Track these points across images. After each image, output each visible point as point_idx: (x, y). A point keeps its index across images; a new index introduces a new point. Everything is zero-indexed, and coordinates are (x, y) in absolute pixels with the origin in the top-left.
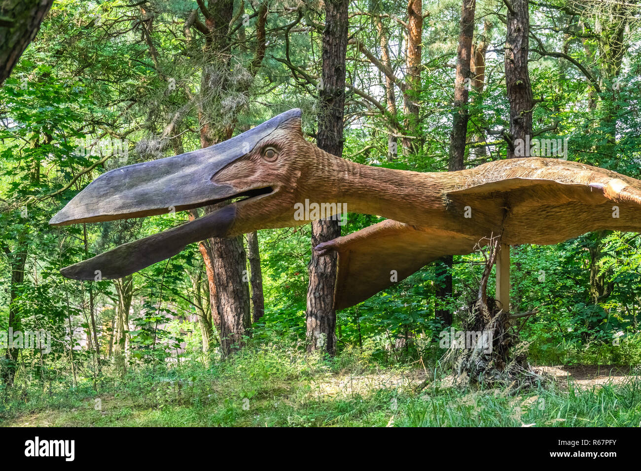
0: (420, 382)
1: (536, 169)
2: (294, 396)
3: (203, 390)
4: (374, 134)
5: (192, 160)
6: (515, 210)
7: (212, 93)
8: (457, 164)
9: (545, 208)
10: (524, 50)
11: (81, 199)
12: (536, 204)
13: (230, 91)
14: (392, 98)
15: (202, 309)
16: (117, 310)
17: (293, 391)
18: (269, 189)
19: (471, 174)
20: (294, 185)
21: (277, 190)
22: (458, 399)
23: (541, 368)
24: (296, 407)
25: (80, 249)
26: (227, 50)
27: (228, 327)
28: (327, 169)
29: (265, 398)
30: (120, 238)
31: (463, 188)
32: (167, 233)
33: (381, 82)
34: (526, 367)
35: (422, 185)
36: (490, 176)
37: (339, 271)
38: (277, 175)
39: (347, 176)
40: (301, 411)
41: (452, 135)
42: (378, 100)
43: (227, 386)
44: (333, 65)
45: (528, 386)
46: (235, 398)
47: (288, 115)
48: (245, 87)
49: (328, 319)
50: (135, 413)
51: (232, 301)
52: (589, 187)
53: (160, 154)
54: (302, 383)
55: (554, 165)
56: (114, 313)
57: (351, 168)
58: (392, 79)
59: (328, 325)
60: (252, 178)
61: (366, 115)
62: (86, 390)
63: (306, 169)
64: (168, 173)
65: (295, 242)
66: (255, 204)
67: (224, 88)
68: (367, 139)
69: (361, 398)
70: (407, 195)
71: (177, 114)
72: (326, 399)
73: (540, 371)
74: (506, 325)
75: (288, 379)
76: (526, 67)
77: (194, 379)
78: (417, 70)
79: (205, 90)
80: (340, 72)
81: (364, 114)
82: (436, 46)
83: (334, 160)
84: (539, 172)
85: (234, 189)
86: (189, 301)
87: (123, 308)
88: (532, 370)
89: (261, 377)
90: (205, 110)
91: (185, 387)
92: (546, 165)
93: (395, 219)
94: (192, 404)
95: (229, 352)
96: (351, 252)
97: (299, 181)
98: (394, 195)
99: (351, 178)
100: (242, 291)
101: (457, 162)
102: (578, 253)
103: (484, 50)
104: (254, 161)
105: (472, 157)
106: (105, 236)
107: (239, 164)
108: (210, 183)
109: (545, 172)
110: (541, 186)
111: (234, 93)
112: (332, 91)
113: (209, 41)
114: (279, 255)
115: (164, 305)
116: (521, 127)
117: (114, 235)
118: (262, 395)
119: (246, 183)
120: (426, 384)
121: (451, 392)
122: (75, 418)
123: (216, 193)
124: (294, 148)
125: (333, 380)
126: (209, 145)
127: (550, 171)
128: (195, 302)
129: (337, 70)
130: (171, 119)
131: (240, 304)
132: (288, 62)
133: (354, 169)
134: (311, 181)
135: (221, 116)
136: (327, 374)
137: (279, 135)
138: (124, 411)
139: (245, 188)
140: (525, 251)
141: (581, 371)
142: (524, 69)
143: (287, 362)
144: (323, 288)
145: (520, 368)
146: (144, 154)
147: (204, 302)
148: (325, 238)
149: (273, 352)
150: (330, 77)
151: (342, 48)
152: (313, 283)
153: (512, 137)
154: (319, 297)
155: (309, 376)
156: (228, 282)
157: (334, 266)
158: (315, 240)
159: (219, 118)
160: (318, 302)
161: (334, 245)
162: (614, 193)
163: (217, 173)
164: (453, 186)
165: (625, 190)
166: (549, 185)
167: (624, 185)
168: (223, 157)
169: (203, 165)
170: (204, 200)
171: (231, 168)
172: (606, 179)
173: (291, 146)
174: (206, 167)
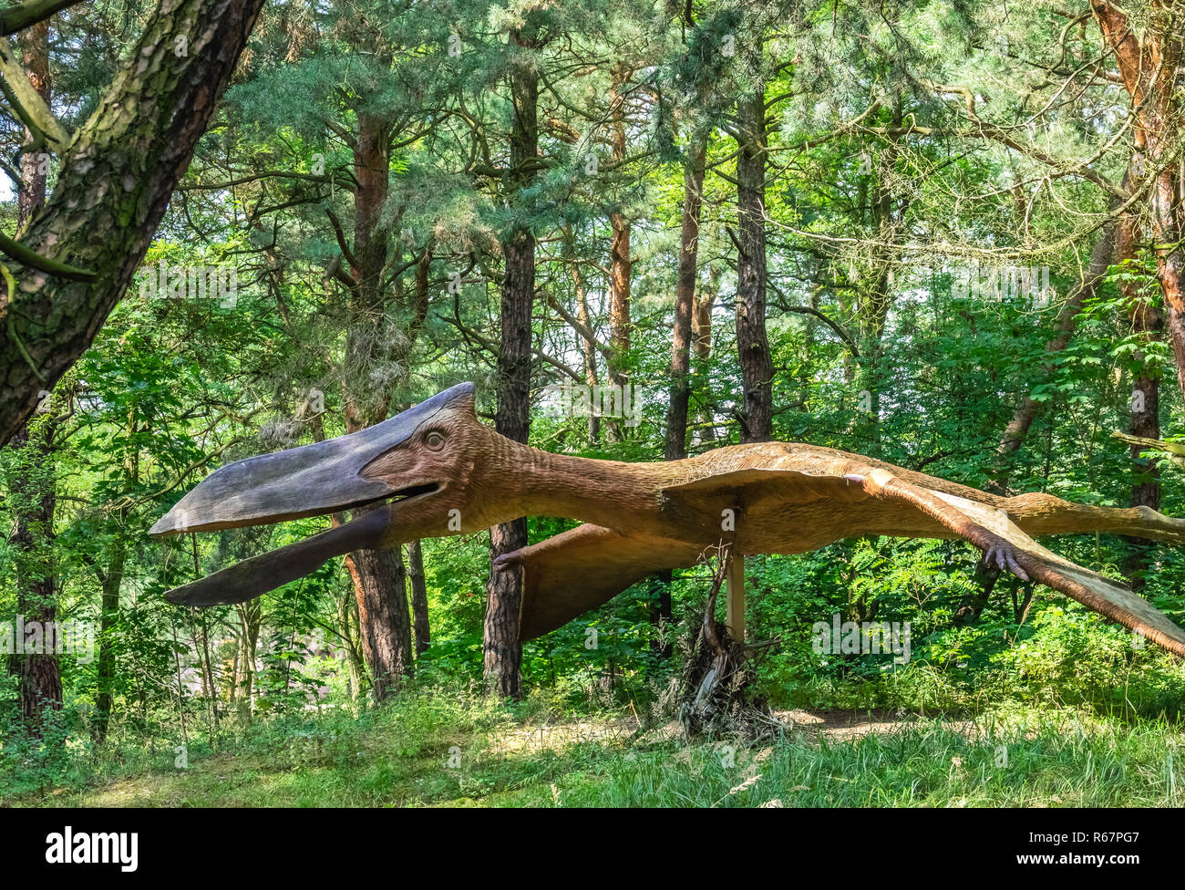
0: (631, 733)
1: (777, 457)
3: (350, 747)
5: (333, 450)
6: (751, 510)
7: (358, 363)
8: (675, 452)
9: (788, 507)
10: (760, 305)
11: (191, 502)
12: (776, 502)
13: (380, 360)
14: (593, 367)
15: (350, 642)
16: (240, 644)
18: (433, 486)
19: (693, 464)
20: (466, 480)
21: (443, 487)
23: (785, 713)
26: (378, 307)
27: (383, 664)
28: (507, 459)
29: (430, 756)
30: (243, 550)
31: (683, 483)
32: (304, 543)
33: (578, 346)
34: (767, 713)
35: (630, 479)
36: (718, 466)
37: (526, 591)
38: (444, 469)
39: (533, 469)
40: (478, 773)
41: (670, 415)
42: (575, 370)
43: (381, 742)
44: (516, 325)
45: (769, 738)
46: (391, 757)
47: (458, 390)
48: (400, 355)
49: (512, 653)
50: (263, 777)
51: (387, 630)
52: (845, 480)
53: (290, 441)
54: (476, 738)
55: (799, 452)
56: (237, 647)
57: (538, 458)
58: (593, 344)
59: (512, 659)
63: (481, 461)
64: (302, 466)
65: (469, 553)
66: (416, 506)
67: (373, 356)
69: (553, 755)
70: (611, 493)
72: (508, 757)
73: (784, 717)
75: (460, 731)
76: (763, 326)
77: (339, 732)
78: (624, 332)
79: (350, 360)
80: (524, 334)
82: (647, 299)
83: (517, 448)
84: (780, 461)
85: (388, 487)
86: (333, 631)
87: (249, 641)
88: (774, 716)
89: (425, 729)
90: (349, 384)
91: (326, 743)
92: (790, 452)
93: (596, 523)
94: (336, 765)
95: (384, 696)
96: (540, 566)
97: (472, 475)
98: (593, 493)
99: (539, 471)
100: (401, 618)
101: (676, 448)
103: (710, 305)
104: (414, 450)
105: (696, 442)
106: (223, 547)
107: (394, 454)
108: (357, 479)
109: (788, 462)
110: (782, 478)
111: (386, 362)
112: (514, 358)
113: (355, 295)
114: (448, 571)
116: (758, 403)
117: (234, 546)
118: (426, 752)
119: (404, 479)
120: (637, 736)
122: (185, 785)
123: (365, 492)
124: (466, 433)
125: (519, 732)
127: (794, 459)
128: (342, 632)
129: (521, 332)
131: (398, 633)
132: (457, 323)
133: (542, 459)
134: (487, 476)
135: (369, 392)
136: (510, 725)
137: (445, 416)
138: (248, 775)
139: (403, 485)
140: (763, 563)
141: (837, 716)
142: (760, 328)
143: (457, 709)
144: (505, 613)
145: (759, 713)
146: (270, 443)
147: (353, 633)
148: (507, 548)
149: (440, 696)
150: (512, 340)
151: (526, 304)
152: (492, 607)
153: (745, 416)
154: (500, 625)
155: (486, 726)
156: (382, 607)
157: (519, 583)
158: (495, 550)
159: (366, 395)
160: (498, 630)
161: (519, 557)
162: (876, 486)
163: (366, 466)
164: (670, 480)
165: (890, 482)
166: (794, 478)
167: (890, 476)
168: (373, 446)
169: (347, 456)
170: (350, 501)
171: (384, 459)
172: (866, 469)
173: (461, 428)
174: (351, 459)
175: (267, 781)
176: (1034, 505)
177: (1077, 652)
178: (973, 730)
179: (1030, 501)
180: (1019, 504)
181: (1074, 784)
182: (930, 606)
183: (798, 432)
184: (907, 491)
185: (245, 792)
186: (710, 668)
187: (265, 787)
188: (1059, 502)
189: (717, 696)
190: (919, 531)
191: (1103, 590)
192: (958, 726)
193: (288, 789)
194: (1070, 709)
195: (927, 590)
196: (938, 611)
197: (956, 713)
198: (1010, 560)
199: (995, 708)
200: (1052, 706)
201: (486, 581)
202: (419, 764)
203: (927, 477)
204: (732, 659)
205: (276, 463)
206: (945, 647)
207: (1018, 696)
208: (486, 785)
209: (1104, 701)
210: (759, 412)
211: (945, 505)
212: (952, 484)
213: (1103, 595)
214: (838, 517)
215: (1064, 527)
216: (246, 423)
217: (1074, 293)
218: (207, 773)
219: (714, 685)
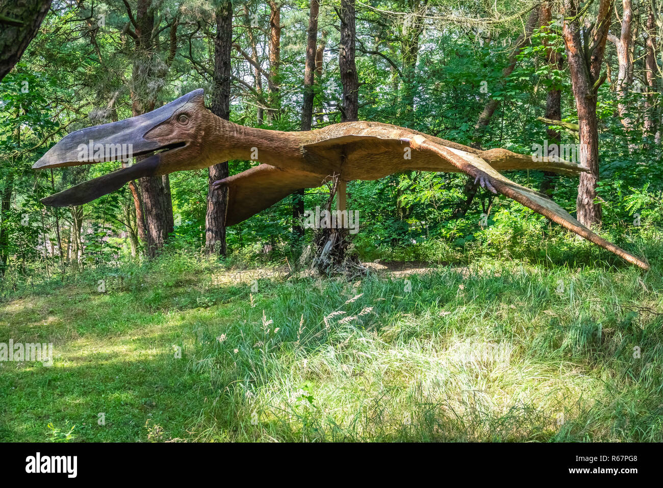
0: (286, 274)
1: (364, 129)
2: (200, 284)
3: (138, 281)
4: (247, 108)
6: (350, 157)
7: (141, 78)
8: (306, 128)
9: (369, 155)
10: (352, 50)
11: (54, 151)
12: (364, 153)
13: (153, 77)
14: (260, 84)
15: (131, 228)
16: (72, 229)
17: (199, 281)
18: (183, 144)
19: (319, 132)
20: (200, 140)
21: (188, 144)
22: (313, 285)
23: (367, 264)
24: (202, 292)
25: (49, 188)
26: (151, 49)
27: (153, 238)
28: (222, 129)
29: (180, 286)
30: (75, 180)
31: (314, 143)
33: (251, 72)
34: (358, 263)
35: (286, 140)
36: (332, 134)
37: (229, 200)
38: (188, 134)
39: (235, 135)
40: (206, 295)
41: (303, 108)
42: (250, 85)
43: (154, 278)
44: (222, 60)
45: (359, 276)
46: (160, 286)
47: (196, 93)
48: (163, 74)
49: (221, 233)
50: (92, 297)
51: (155, 221)
52: (400, 141)
53: (105, 120)
54: (206, 276)
55: (376, 126)
56: (70, 231)
57: (238, 129)
58: (260, 70)
59: (220, 235)
60: (171, 136)
61: (242, 95)
62: (57, 283)
63: (208, 130)
64: (113, 133)
65: (194, 182)
66: (173, 154)
67: (149, 75)
68: (242, 112)
69: (246, 285)
70: (276, 148)
71: (117, 93)
72: (222, 286)
73: (366, 265)
74: (344, 235)
75: (196, 273)
76: (354, 61)
77: (132, 273)
78: (277, 64)
79: (136, 77)
80: (227, 66)
81: (241, 95)
82: (289, 47)
83: (226, 124)
84: (366, 131)
85: (159, 144)
86: (122, 221)
87: (77, 228)
88: (362, 265)
89: (178, 272)
90: (136, 90)
91: (126, 279)
92: (370, 126)
93: (268, 163)
94: (131, 291)
95: (154, 256)
96: (237, 186)
97: (203, 138)
98: (267, 147)
99: (239, 136)
100: (162, 215)
101: (306, 125)
102: (388, 187)
103: (322, 50)
104: (172, 124)
105: (315, 123)
106: (64, 178)
107: (162, 126)
108: (142, 140)
109: (370, 131)
110: (366, 140)
111: (156, 78)
112: (221, 78)
113: (138, 43)
114: (183, 191)
115: (107, 225)
116: (351, 102)
117: (70, 178)
118: (178, 284)
119: (167, 140)
120: (289, 275)
121: (308, 281)
122: (51, 301)
123: (146, 147)
124: (200, 115)
125: (226, 274)
126: (138, 115)
127: (373, 130)
128: (126, 222)
129: (225, 64)
130: (113, 96)
131: (161, 223)
132: (191, 58)
133: (240, 130)
134: (211, 138)
135: (147, 94)
136: (222, 270)
137: (189, 106)
138: (85, 296)
139: (167, 143)
140: (353, 185)
141: (394, 265)
142: (352, 62)
143: (194, 261)
144: (217, 212)
145: (353, 264)
146: (95, 120)
147: (132, 223)
148: (219, 178)
149: (185, 255)
150: (220, 68)
151: (228, 49)
152: (210, 209)
153: (344, 108)
154: (214, 218)
155: (210, 271)
156: (152, 209)
157: (224, 196)
158: (211, 179)
159: (146, 96)
160: (213, 221)
161: (226, 182)
162: (416, 144)
163: (147, 133)
164: (307, 141)
165: (424, 142)
166: (373, 140)
167: (424, 139)
168: (151, 122)
169: (137, 128)
170: (139, 151)
171: (157, 129)
172: (411, 135)
173: (197, 114)
174: (139, 129)
175: (94, 299)
176: (498, 155)
177: (518, 232)
178: (467, 272)
179: (495, 153)
180: (490, 154)
181: (521, 299)
182: (440, 208)
183: (371, 117)
184: (433, 147)
185: (83, 305)
186: (328, 240)
187: (93, 302)
188: (511, 153)
189: (332, 255)
190: (438, 168)
191: (536, 199)
192: (459, 270)
193: (106, 303)
194: (517, 261)
195: (439, 200)
196: (445, 211)
197: (458, 263)
198: (487, 183)
199: (478, 260)
200: (507, 260)
201: (206, 194)
202: (174, 290)
203: (442, 140)
204: (340, 235)
205: (99, 131)
206: (450, 229)
207: (489, 254)
208: (211, 301)
209: (535, 257)
210: (351, 106)
211: (453, 154)
212: (455, 144)
213: (536, 201)
214: (395, 161)
215: (513, 166)
216: (77, 111)
217: (521, 42)
218: (62, 295)
219: (330, 249)
